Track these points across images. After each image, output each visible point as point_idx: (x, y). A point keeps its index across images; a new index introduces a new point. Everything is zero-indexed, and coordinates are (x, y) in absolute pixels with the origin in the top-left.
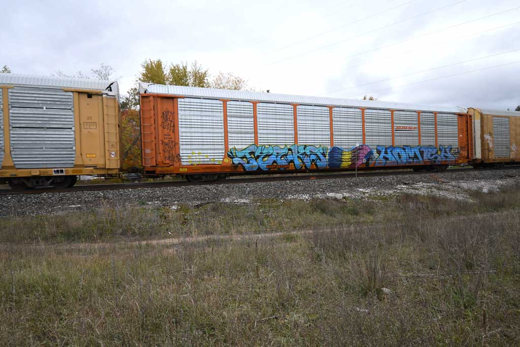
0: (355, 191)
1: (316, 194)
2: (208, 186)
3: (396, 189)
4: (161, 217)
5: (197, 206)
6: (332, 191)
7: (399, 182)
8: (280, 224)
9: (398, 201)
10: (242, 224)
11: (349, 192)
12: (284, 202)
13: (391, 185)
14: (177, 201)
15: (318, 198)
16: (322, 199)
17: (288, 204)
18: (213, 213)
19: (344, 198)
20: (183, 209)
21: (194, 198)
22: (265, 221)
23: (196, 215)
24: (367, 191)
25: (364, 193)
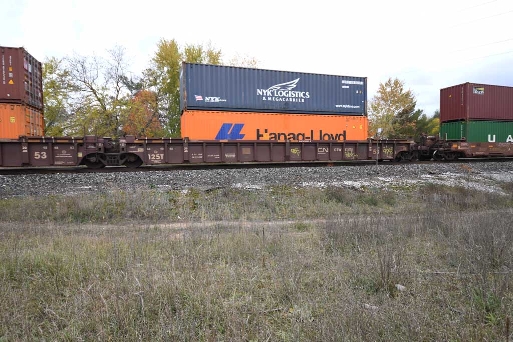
0: (375, 180)
1: (332, 182)
2: (220, 171)
3: (420, 179)
4: (170, 201)
5: (208, 190)
6: (350, 179)
7: (424, 172)
8: (293, 212)
9: (422, 192)
10: (252, 210)
11: (368, 181)
12: (297, 189)
13: (415, 174)
14: (188, 185)
15: (334, 186)
16: (339, 188)
17: (301, 192)
18: (224, 199)
19: (363, 187)
20: (193, 193)
21: (205, 183)
22: (277, 209)
23: (206, 200)
24: (388, 180)
25: (385, 182)
